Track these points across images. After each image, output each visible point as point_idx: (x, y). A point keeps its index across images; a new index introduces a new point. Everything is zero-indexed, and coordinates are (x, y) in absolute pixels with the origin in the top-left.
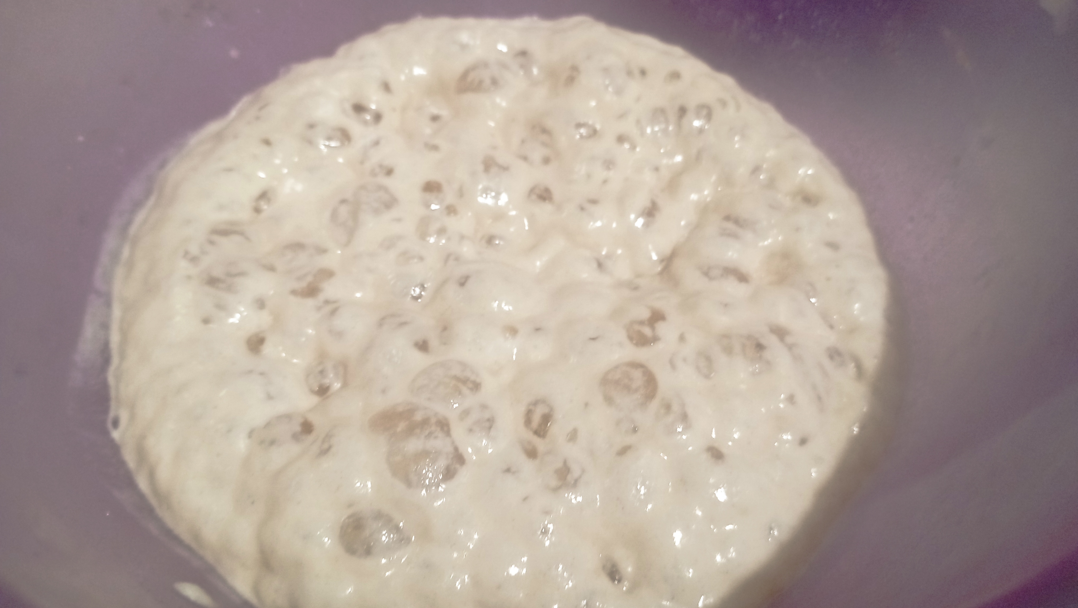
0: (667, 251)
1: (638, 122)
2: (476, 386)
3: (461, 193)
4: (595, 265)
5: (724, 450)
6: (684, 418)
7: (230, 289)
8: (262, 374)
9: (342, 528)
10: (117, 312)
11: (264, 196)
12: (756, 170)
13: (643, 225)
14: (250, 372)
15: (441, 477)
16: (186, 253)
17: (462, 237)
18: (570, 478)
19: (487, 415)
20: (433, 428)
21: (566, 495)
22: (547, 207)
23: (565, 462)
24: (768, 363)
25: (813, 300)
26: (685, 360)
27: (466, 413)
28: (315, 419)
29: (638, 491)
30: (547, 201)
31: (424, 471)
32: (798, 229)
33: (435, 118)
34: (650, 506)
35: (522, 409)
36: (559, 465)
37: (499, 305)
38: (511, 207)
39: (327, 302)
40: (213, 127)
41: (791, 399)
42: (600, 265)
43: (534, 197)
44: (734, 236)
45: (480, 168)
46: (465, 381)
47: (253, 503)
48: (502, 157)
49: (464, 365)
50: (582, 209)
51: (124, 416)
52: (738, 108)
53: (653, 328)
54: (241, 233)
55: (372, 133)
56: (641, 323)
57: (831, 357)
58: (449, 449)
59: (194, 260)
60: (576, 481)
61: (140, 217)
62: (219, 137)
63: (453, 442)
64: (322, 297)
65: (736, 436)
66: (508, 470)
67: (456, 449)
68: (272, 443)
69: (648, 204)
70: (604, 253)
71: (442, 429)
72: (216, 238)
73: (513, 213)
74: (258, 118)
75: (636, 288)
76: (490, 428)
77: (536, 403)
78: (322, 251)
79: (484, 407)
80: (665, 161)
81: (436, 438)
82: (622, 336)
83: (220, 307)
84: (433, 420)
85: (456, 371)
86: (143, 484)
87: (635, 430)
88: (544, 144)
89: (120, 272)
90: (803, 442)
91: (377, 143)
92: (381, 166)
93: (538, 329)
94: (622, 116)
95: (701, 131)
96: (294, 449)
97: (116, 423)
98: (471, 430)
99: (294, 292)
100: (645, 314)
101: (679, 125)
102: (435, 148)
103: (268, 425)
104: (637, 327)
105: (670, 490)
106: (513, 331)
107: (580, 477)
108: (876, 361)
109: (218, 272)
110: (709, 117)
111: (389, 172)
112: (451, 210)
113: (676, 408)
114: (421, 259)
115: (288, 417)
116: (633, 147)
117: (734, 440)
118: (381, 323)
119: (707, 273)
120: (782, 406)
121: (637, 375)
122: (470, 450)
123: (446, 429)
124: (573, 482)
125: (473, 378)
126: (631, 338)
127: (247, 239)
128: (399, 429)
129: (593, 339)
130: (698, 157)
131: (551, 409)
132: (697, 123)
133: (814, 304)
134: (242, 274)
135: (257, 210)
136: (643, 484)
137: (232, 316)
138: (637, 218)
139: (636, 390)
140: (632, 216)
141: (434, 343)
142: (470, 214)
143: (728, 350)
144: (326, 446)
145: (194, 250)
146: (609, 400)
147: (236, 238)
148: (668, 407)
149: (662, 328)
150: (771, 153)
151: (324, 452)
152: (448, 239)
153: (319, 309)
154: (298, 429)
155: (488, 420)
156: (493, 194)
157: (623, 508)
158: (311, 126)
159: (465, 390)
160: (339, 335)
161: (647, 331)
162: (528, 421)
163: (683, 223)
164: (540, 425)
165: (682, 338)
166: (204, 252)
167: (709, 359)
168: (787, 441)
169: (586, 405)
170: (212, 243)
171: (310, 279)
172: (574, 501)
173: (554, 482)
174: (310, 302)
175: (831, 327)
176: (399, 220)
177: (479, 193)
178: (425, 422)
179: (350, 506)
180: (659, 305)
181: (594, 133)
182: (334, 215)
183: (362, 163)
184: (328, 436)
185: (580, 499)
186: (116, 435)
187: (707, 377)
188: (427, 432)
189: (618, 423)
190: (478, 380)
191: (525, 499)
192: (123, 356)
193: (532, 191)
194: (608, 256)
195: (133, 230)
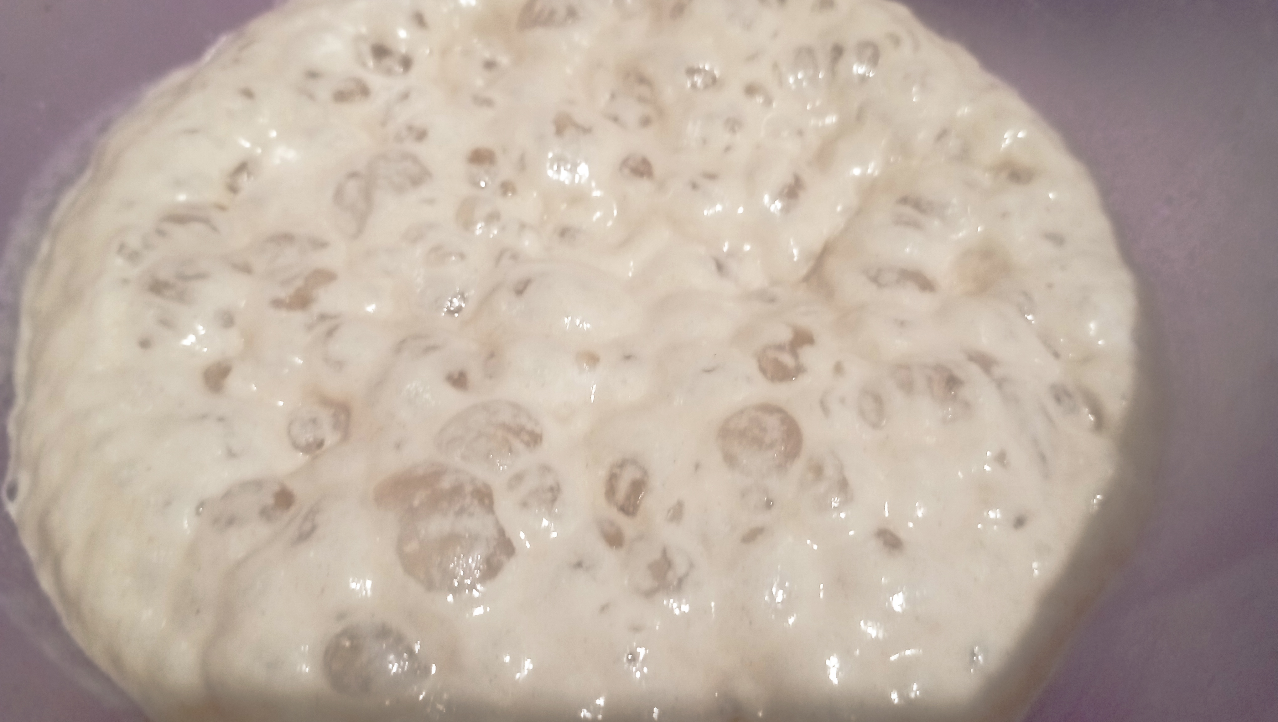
0: (817, 247)
1: (775, 66)
2: (535, 439)
3: (522, 164)
4: (713, 267)
5: (902, 535)
6: (843, 486)
7: (182, 297)
8: (221, 419)
9: (326, 653)
10: (26, 332)
11: (242, 168)
12: (942, 135)
13: (782, 210)
14: (204, 417)
15: (477, 576)
16: (122, 248)
17: (523, 226)
18: (671, 576)
19: (549, 481)
20: (468, 500)
21: (665, 602)
22: (645, 186)
23: (664, 552)
24: (967, 405)
25: (1030, 317)
26: (842, 401)
27: (518, 478)
28: (297, 487)
29: (773, 597)
30: (645, 178)
31: (452, 565)
32: (1005, 215)
33: (490, 65)
34: (791, 620)
35: (602, 473)
36: (656, 555)
37: (573, 322)
38: (593, 184)
39: (323, 317)
40: (177, 77)
41: (1001, 458)
42: (720, 267)
43: (627, 171)
44: (916, 225)
45: (552, 129)
46: (518, 431)
47: (198, 611)
48: (581, 115)
49: (517, 407)
50: (694, 186)
51: (24, 482)
52: (917, 47)
53: (795, 355)
54: (206, 221)
55: (398, 83)
56: (780, 348)
57: (1058, 399)
58: (490, 532)
59: (134, 257)
60: (680, 581)
61: (68, 199)
62: (183, 90)
63: (497, 522)
64: (316, 309)
65: (920, 513)
66: (579, 565)
67: (502, 532)
68: (231, 521)
69: (790, 180)
70: (725, 249)
71: (481, 501)
72: (168, 227)
73: (597, 193)
74: (236, 61)
75: (772, 300)
76: (554, 500)
77: (622, 465)
78: (320, 244)
79: (545, 469)
80: (812, 122)
81: (471, 515)
82: (751, 367)
83: (166, 323)
84: (468, 488)
85: (506, 416)
86: (46, 583)
87: (769, 505)
88: (641, 99)
89: (33, 275)
90: (1020, 522)
91: (405, 96)
92: (410, 128)
93: (628, 357)
94: (753, 57)
95: (863, 79)
96: (263, 530)
97: (12, 492)
98: (524, 505)
99: (277, 303)
100: (785, 335)
101: (832, 71)
102: (487, 102)
103: (227, 495)
104: (771, 354)
105: (821, 595)
106: (592, 359)
107: (687, 574)
108: (1124, 403)
109: (165, 274)
110: (874, 60)
111: (421, 135)
112: (507, 188)
113: (830, 471)
114: (462, 256)
115: (258, 484)
116: (768, 102)
117: (916, 521)
118: (399, 347)
119: (876, 279)
120: (987, 468)
121: (772, 422)
122: (522, 535)
123: (487, 502)
124: (675, 583)
125: (529, 426)
126: (763, 370)
127: (214, 229)
128: (416, 503)
129: (708, 371)
130: (860, 117)
131: (645, 473)
132: (859, 69)
133: (1031, 321)
134: (201, 276)
135: (233, 189)
136: (781, 586)
137: (184, 336)
138: (773, 201)
139: (771, 446)
140: (766, 199)
141: (475, 375)
142: (535, 195)
143: (907, 387)
144: (307, 526)
145: (134, 241)
146: (730, 460)
147: (197, 227)
148: (818, 470)
149: (808, 355)
150: (964, 111)
151: (304, 537)
152: (503, 229)
153: (310, 327)
154: (270, 501)
155: (552, 489)
156: (569, 167)
157: (751, 622)
158: (313, 75)
159: (518, 445)
160: (339, 365)
161: (787, 359)
162: (611, 491)
163: (839, 208)
164: (628, 498)
165: (838, 369)
166: (147, 246)
167: (878, 400)
168: (995, 522)
169: (697, 466)
170: (161, 233)
171: (299, 283)
172: (677, 612)
173: (647, 583)
174: (298, 317)
175: (1056, 355)
176: (431, 202)
177: (548, 165)
178: (457, 491)
179: (341, 616)
180: (806, 322)
181: (713, 82)
182: (339, 194)
183: (384, 124)
184: (314, 512)
185: (685, 608)
186: (12, 509)
187: (875, 426)
188: (457, 507)
189: (744, 494)
190: (538, 430)
191: (604, 608)
192: (29, 396)
193: (625, 163)
194: (731, 254)
195: (57, 217)
